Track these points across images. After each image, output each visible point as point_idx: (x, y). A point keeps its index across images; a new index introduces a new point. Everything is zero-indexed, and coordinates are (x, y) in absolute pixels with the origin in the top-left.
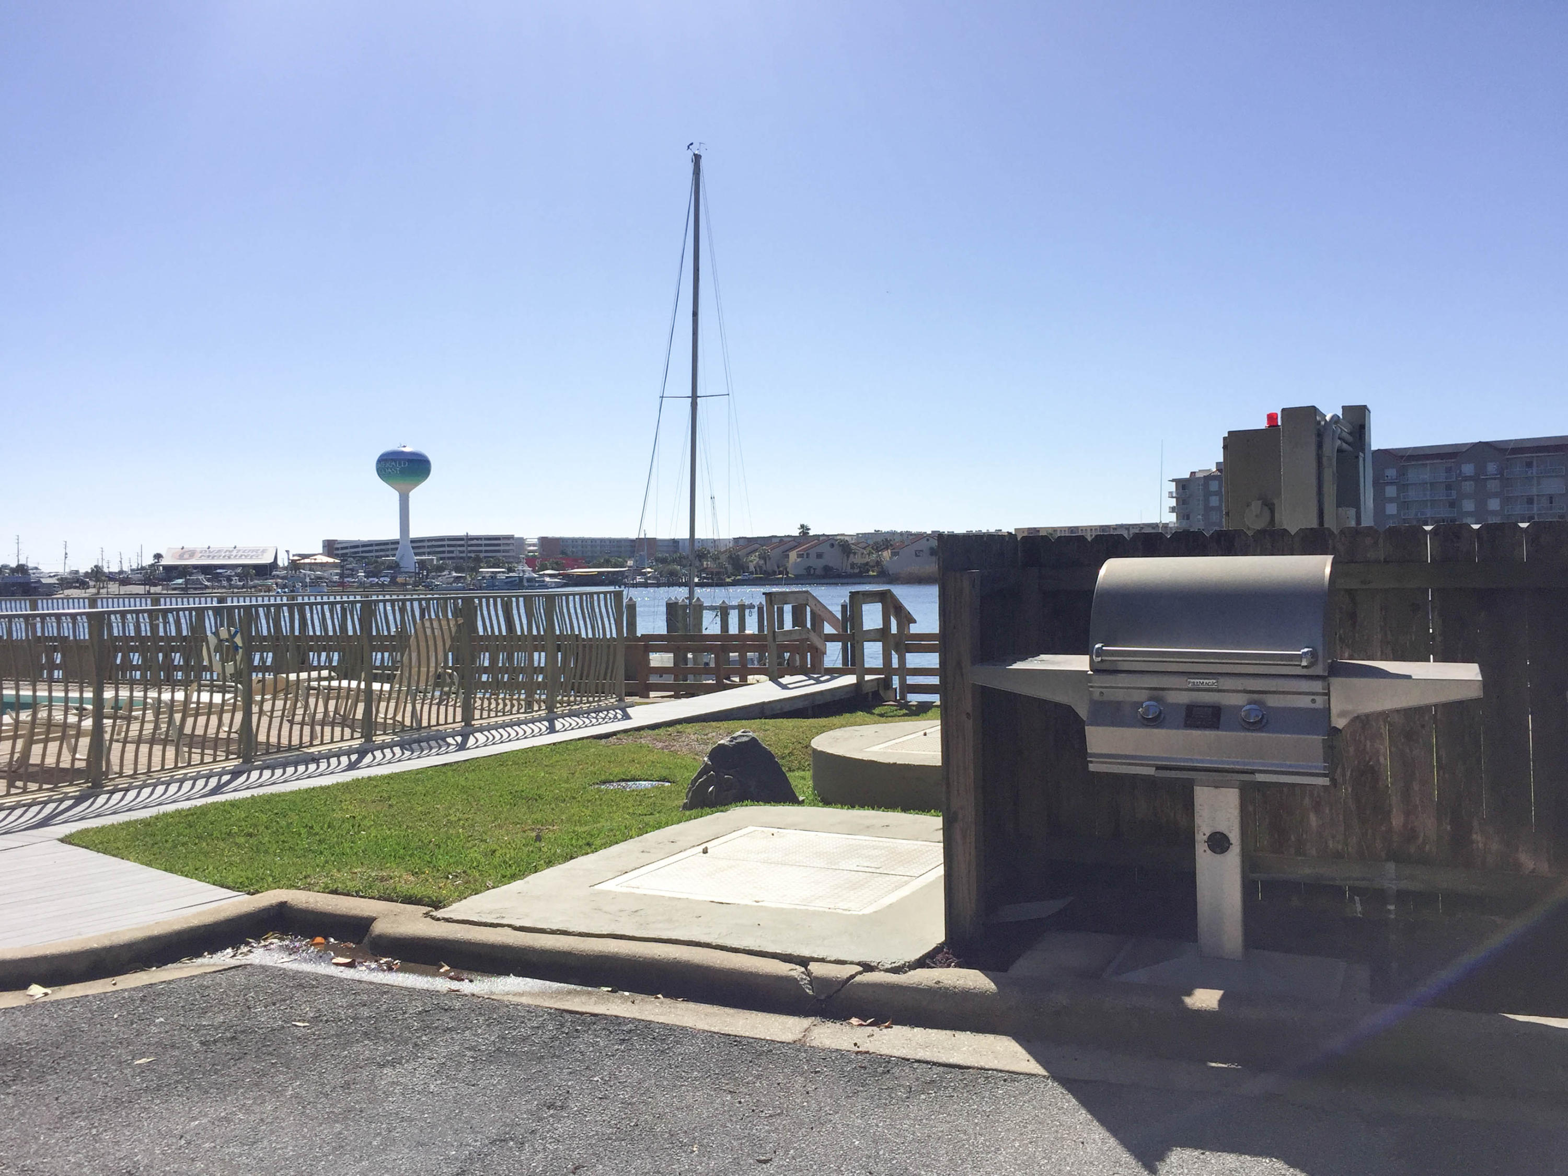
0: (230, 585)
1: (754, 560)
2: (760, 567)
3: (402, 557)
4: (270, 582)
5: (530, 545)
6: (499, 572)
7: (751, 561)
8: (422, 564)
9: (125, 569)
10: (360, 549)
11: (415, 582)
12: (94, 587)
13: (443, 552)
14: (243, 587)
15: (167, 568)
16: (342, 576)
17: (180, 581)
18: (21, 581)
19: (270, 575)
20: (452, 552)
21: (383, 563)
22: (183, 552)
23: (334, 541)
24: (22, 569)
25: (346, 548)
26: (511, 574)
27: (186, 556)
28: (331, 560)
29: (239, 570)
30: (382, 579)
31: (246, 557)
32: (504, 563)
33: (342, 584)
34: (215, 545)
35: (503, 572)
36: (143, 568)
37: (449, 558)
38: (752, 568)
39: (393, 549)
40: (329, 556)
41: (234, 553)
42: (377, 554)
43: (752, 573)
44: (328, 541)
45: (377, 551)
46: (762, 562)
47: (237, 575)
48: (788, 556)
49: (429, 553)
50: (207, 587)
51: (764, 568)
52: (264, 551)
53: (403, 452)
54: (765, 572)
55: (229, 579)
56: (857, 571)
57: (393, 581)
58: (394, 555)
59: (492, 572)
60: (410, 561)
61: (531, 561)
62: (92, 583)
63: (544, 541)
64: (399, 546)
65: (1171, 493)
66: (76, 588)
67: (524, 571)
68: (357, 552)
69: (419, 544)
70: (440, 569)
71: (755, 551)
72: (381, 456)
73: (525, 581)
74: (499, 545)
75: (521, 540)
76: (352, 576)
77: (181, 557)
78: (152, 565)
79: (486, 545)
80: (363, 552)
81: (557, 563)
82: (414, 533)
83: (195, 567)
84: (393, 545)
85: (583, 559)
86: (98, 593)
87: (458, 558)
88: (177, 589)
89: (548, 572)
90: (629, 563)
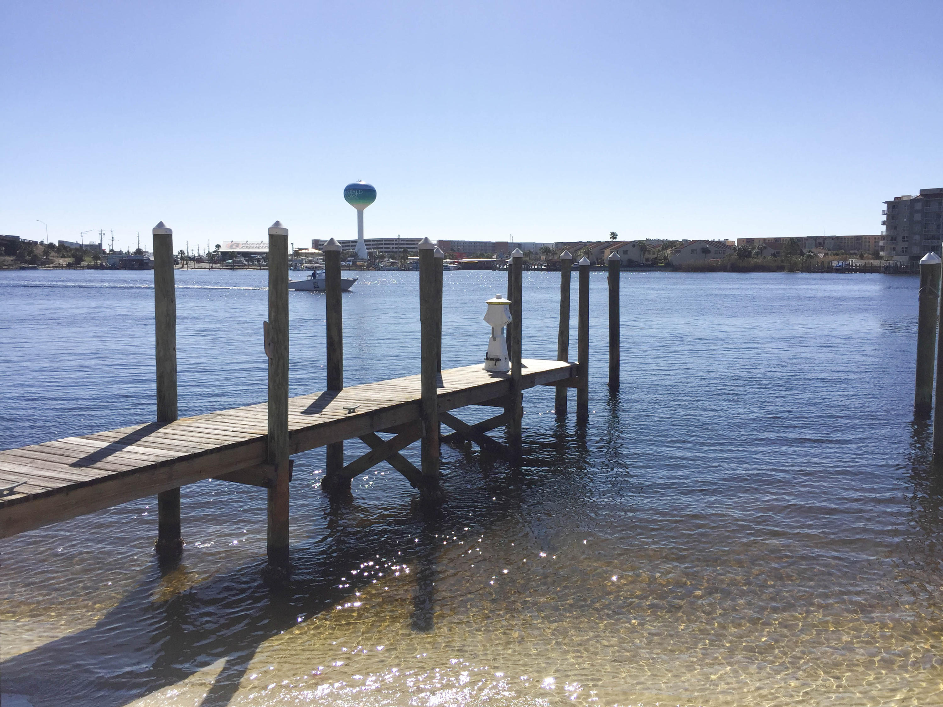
0: (259, 264)
3: (359, 250)
8: (370, 254)
9: (201, 254)
11: (368, 265)
12: (180, 263)
13: (382, 248)
14: (266, 265)
15: (224, 254)
16: (323, 260)
17: (230, 261)
18: (139, 258)
20: (388, 248)
21: (348, 253)
22: (232, 244)
23: (319, 240)
27: (234, 246)
28: (317, 251)
29: (264, 256)
30: (347, 262)
34: (251, 241)
36: (209, 253)
37: (385, 251)
39: (352, 246)
40: (315, 249)
41: (261, 245)
42: (343, 248)
44: (315, 240)
45: (345, 246)
46: (586, 256)
47: (263, 258)
48: (604, 252)
49: (374, 249)
50: (245, 265)
53: (359, 185)
55: (258, 261)
56: (650, 263)
57: (354, 263)
58: (354, 249)
59: (415, 259)
60: (364, 253)
62: (179, 261)
63: (440, 242)
64: (357, 244)
65: (884, 211)
69: (370, 243)
70: (382, 257)
72: (348, 187)
74: (415, 244)
77: (231, 247)
78: (215, 252)
79: (407, 244)
81: (452, 256)
82: (366, 236)
83: (239, 253)
84: (353, 243)
85: (465, 253)
86: (183, 267)
87: (393, 252)
88: (227, 266)
89: (448, 260)
90: (495, 256)
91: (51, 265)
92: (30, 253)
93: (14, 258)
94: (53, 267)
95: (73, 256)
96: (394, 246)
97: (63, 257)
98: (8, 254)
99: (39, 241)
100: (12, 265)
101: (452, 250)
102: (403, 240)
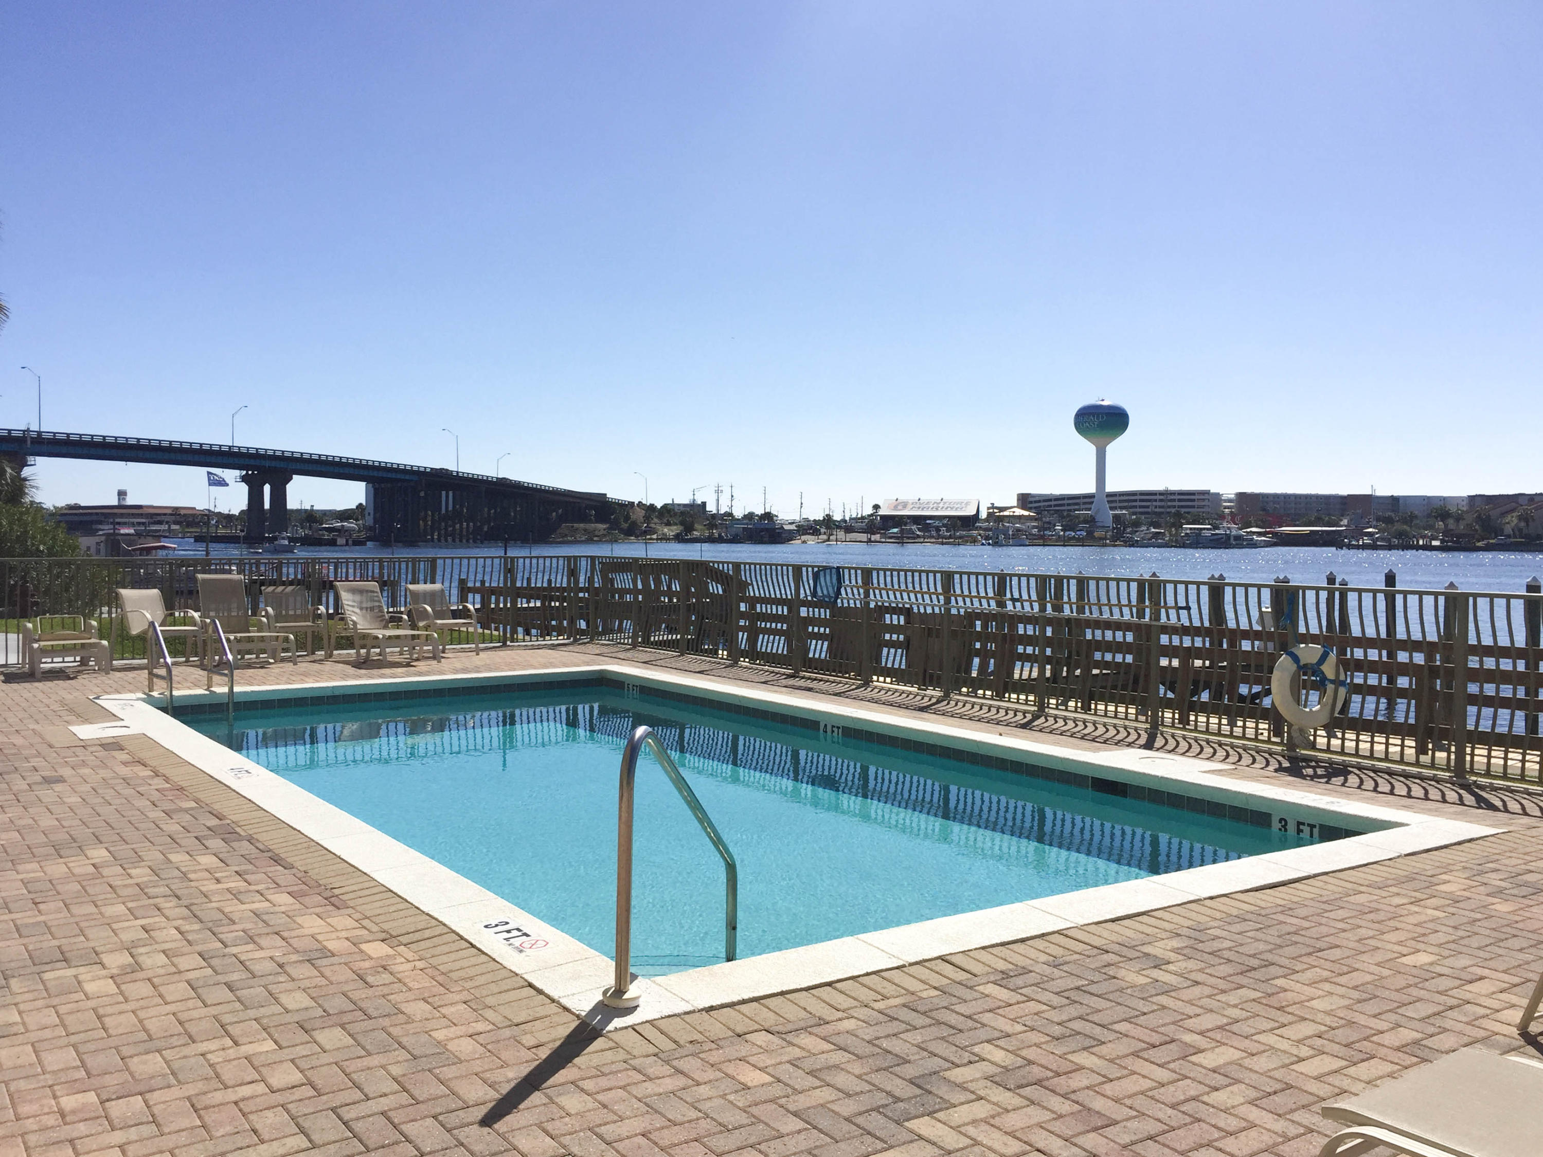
0: (939, 535)
1: (1511, 522)
2: (1520, 530)
3: (1098, 511)
4: (975, 533)
5: (1226, 501)
6: (1204, 529)
7: (1508, 523)
8: (1116, 518)
9: (848, 518)
10: (1053, 503)
11: (1113, 537)
12: (825, 533)
13: (1135, 507)
14: (950, 537)
15: (885, 518)
16: (1040, 529)
17: (895, 530)
18: (769, 527)
19: (973, 526)
20: (1148, 507)
21: (1078, 516)
22: (898, 504)
23: (1028, 495)
24: (768, 516)
25: (1039, 501)
26: (1217, 531)
27: (900, 507)
28: (1026, 513)
29: (946, 521)
30: (1078, 533)
31: (952, 508)
32: (1204, 519)
33: (1042, 537)
34: (924, 498)
35: (1208, 529)
36: (863, 518)
37: (1142, 513)
38: (1508, 529)
39: (1086, 504)
40: (1023, 508)
41: (941, 505)
42: (1069, 508)
43: (1509, 536)
44: (1023, 494)
45: (1069, 505)
46: (1523, 524)
47: (944, 526)
49: (1121, 508)
50: (918, 536)
51: (1525, 531)
52: (967, 504)
53: (1101, 406)
54: (1527, 536)
55: (938, 529)
57: (1090, 534)
58: (1090, 509)
59: (1198, 529)
60: (1107, 516)
61: (1233, 518)
62: (823, 530)
63: (1241, 496)
64: (1095, 500)
66: (809, 534)
67: (1229, 528)
68: (1050, 506)
69: (1116, 499)
70: (1136, 524)
71: (1513, 511)
72: (1079, 411)
73: (1232, 539)
74: (1193, 500)
75: (1218, 495)
76: (1049, 529)
77: (896, 508)
78: (872, 515)
79: (1180, 500)
80: (1055, 506)
81: (1262, 521)
82: (1110, 487)
83: (909, 517)
84: (1088, 499)
85: (1288, 515)
86: (828, 540)
87: (1155, 513)
88: (891, 538)
89: (1254, 529)
90: (1345, 522)
91: (655, 536)
92: (627, 518)
93: (608, 525)
94: (657, 539)
95: (682, 523)
96: (1158, 504)
97: (668, 524)
98: (600, 520)
99: (636, 502)
100: (604, 535)
101: (1264, 509)
102: (1173, 493)
